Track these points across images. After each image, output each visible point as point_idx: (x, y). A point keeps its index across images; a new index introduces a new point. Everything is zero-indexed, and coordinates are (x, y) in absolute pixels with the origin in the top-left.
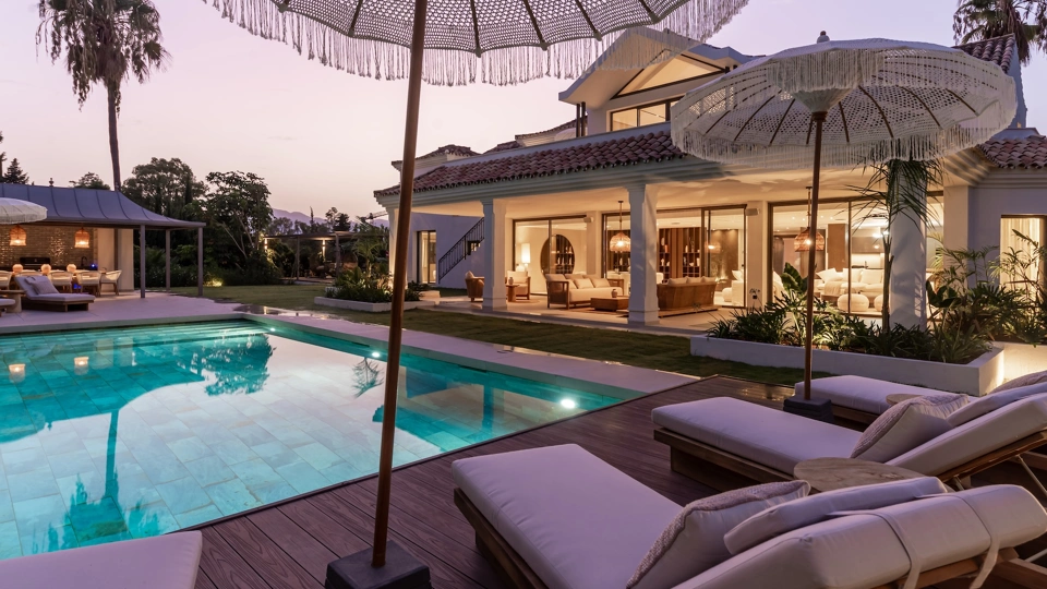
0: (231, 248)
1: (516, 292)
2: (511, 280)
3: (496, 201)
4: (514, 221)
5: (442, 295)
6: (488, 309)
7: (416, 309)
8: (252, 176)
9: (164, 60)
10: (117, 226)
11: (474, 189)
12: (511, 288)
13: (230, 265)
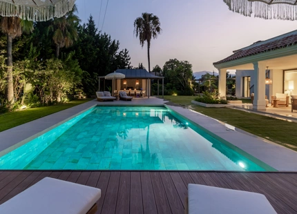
0: (180, 84)
1: (278, 103)
2: (276, 98)
3: (259, 62)
4: (284, 71)
5: (243, 102)
6: (255, 110)
7: (225, 107)
8: (186, 62)
9: (161, 31)
10: (146, 78)
11: (249, 58)
12: (275, 101)
13: (180, 89)
